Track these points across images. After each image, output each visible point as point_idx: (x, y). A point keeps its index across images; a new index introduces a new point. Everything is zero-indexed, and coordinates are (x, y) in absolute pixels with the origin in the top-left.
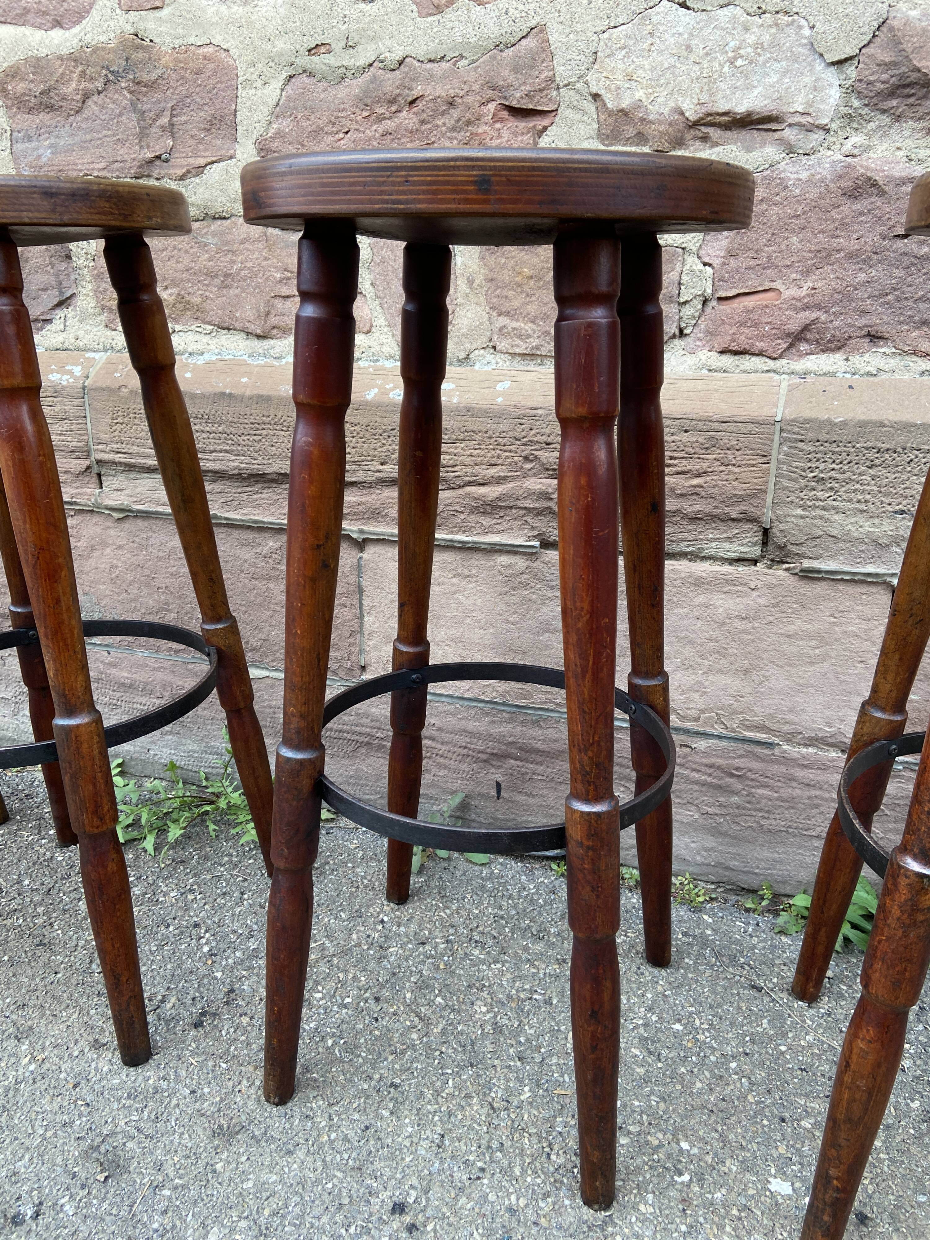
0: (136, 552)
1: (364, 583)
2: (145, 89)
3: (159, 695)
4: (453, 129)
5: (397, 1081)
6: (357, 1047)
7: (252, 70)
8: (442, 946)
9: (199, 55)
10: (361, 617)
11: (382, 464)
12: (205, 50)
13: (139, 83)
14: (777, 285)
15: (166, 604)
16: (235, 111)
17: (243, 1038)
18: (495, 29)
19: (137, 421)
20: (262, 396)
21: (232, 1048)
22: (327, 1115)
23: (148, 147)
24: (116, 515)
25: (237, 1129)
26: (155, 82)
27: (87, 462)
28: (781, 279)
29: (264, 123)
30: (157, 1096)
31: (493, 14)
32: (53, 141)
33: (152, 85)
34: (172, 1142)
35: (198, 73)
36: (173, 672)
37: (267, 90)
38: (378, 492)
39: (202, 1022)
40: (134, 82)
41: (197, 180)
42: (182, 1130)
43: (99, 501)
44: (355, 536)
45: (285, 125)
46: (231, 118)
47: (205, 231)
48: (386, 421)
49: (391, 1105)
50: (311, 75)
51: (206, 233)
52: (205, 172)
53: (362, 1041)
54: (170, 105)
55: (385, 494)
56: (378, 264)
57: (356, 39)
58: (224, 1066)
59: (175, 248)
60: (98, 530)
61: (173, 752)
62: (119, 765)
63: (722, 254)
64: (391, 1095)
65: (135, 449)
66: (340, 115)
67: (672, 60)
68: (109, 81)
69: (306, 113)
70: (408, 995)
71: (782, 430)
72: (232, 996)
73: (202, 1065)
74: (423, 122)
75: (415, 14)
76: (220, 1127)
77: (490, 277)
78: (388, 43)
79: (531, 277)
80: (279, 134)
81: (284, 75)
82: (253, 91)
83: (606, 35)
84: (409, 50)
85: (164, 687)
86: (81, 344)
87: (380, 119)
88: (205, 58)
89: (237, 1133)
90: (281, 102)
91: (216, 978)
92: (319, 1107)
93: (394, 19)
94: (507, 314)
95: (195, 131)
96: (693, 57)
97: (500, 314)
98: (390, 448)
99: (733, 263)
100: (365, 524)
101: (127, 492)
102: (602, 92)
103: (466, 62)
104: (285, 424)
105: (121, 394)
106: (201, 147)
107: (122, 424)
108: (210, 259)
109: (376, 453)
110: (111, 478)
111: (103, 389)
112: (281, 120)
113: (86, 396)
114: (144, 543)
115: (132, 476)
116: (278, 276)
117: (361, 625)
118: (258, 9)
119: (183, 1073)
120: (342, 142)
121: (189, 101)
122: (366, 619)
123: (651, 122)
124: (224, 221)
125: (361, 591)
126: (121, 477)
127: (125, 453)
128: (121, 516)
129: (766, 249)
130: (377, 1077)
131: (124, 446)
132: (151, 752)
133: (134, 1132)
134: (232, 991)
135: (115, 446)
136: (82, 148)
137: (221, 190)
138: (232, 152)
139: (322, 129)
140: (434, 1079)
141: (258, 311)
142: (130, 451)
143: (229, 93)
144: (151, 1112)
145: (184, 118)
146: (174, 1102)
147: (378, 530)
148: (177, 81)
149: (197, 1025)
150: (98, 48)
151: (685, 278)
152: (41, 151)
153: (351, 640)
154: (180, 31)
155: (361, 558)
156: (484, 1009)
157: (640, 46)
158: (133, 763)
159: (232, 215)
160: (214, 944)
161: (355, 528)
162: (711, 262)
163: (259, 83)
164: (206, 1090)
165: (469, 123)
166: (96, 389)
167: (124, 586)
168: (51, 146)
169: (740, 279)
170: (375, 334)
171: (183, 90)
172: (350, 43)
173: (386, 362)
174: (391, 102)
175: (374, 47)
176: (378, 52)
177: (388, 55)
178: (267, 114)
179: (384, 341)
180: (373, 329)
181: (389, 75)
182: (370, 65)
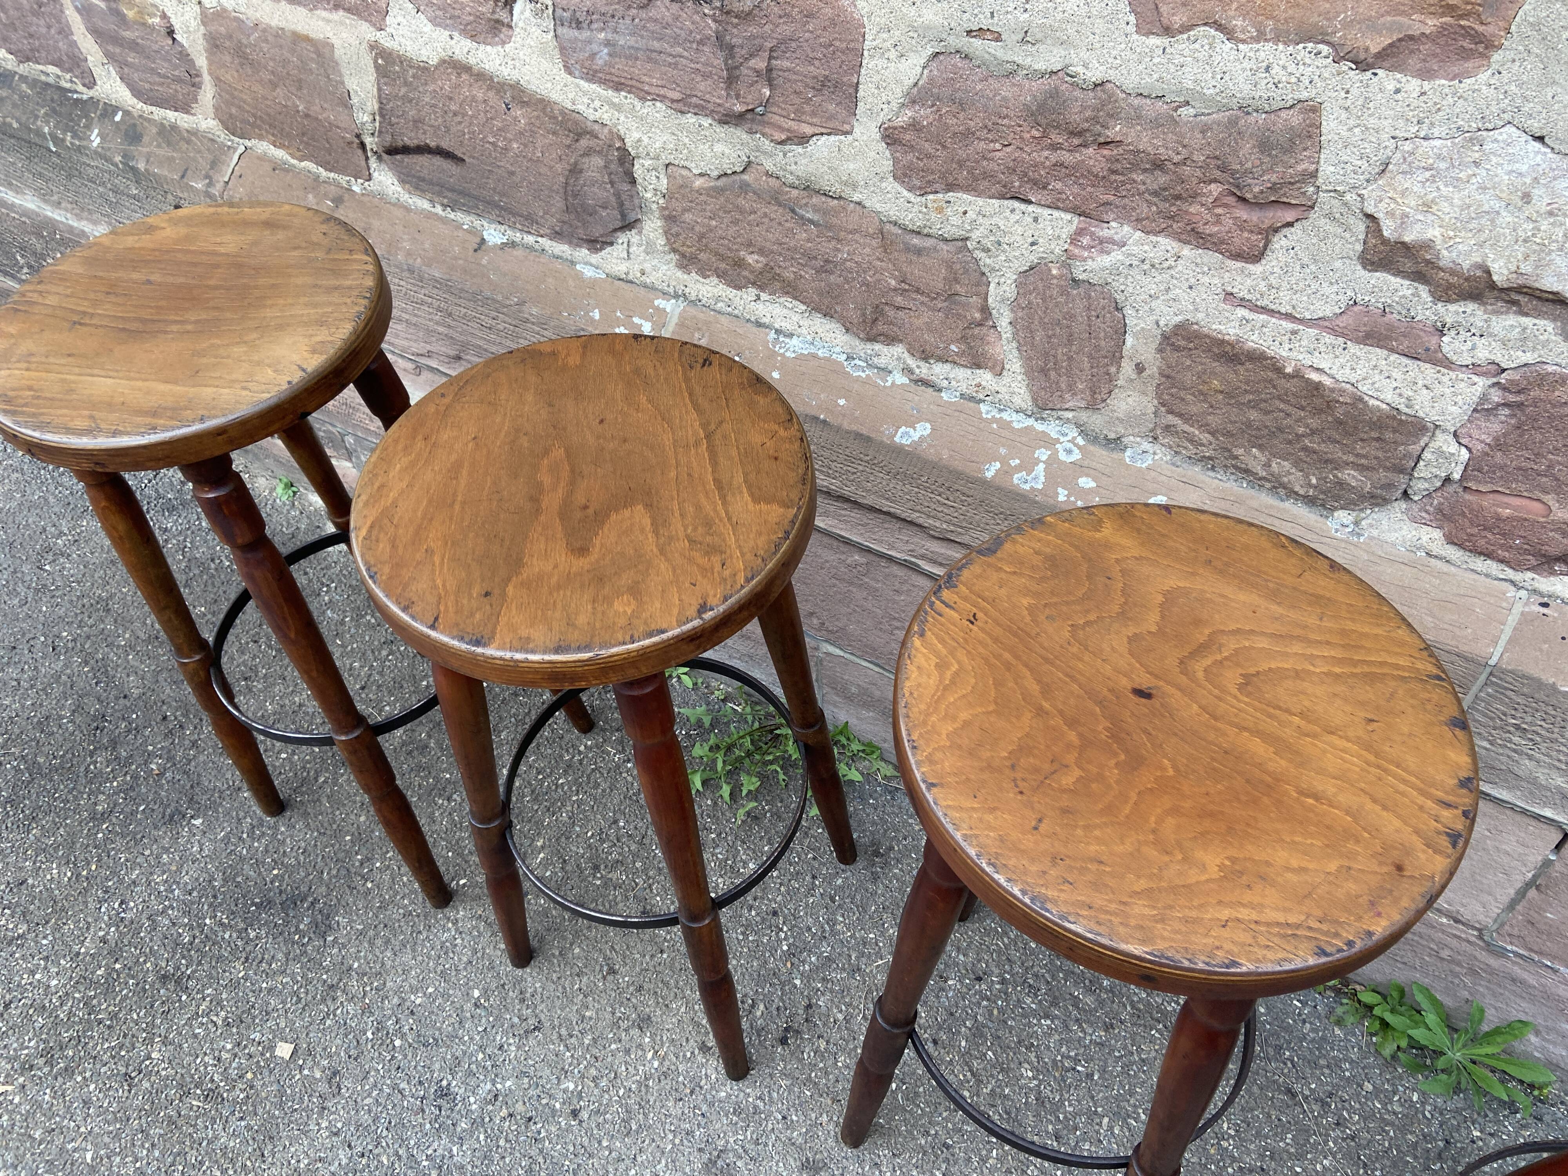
2: (736, 21)
4: (1155, 194)
5: (949, 1142)
6: (917, 1094)
7: (885, 36)
8: (998, 987)
13: (728, 13)
14: (1550, 499)
16: (858, 83)
17: (821, 1065)
18: (1247, 88)
21: (813, 1075)
22: (891, 1166)
23: (738, 96)
25: (821, 1165)
26: (750, 13)
28: (1558, 494)
29: (895, 106)
30: (757, 1117)
31: (1246, 64)
32: (610, 36)
33: (745, 18)
34: (771, 1167)
37: (904, 65)
39: (787, 1038)
40: (721, 10)
41: (799, 149)
42: (777, 1157)
45: (925, 115)
46: (852, 90)
47: (804, 201)
48: (1004, 504)
49: (944, 1166)
50: (967, 58)
51: (806, 205)
52: (811, 142)
53: (921, 1089)
54: (769, 45)
56: (1023, 308)
57: (1039, 36)
58: (808, 1093)
59: (765, 215)
63: (1488, 441)
64: (944, 1155)
66: (1000, 121)
67: (1497, 205)
69: (954, 109)
70: (963, 1044)
71: (1491, 674)
72: (810, 1011)
73: (789, 1089)
74: (1114, 172)
75: (1132, 29)
76: (807, 1159)
77: (1166, 373)
78: (1084, 55)
79: (1222, 392)
80: (914, 126)
81: (930, 51)
82: (884, 63)
83: (1408, 146)
84: (1112, 75)
86: (648, 281)
87: (1055, 147)
89: (821, 1169)
90: (920, 83)
91: (795, 986)
92: (885, 1156)
93: (1100, 25)
94: (1180, 415)
95: (800, 87)
96: (1528, 210)
97: (1170, 412)
99: (1499, 457)
102: (1380, 215)
103: (1192, 111)
106: (807, 108)
108: (808, 240)
112: (917, 107)
119: (775, 1095)
120: (997, 153)
121: (794, 45)
123: (1440, 269)
124: (830, 200)
129: (1550, 456)
130: (933, 1132)
133: (741, 1151)
134: (809, 1006)
136: (650, 60)
137: (829, 168)
138: (847, 127)
139: (973, 134)
140: (981, 1146)
141: (864, 315)
143: (850, 57)
144: (753, 1133)
145: (786, 64)
146: (770, 1126)
148: (780, 17)
149: (783, 1041)
151: (1427, 455)
152: (595, 47)
156: (1030, 1074)
157: (1454, 173)
159: (840, 197)
160: (791, 940)
162: (1470, 446)
163: (893, 54)
164: (794, 1118)
165: (1178, 197)
168: (607, 43)
169: (1502, 477)
170: (1006, 378)
171: (786, 29)
172: (1028, 39)
173: (1015, 416)
174: (1073, 134)
175: (1063, 53)
176: (1067, 61)
177: (1080, 70)
178: (899, 96)
179: (1016, 390)
180: (1005, 373)
181: (1077, 93)
182: (1052, 73)
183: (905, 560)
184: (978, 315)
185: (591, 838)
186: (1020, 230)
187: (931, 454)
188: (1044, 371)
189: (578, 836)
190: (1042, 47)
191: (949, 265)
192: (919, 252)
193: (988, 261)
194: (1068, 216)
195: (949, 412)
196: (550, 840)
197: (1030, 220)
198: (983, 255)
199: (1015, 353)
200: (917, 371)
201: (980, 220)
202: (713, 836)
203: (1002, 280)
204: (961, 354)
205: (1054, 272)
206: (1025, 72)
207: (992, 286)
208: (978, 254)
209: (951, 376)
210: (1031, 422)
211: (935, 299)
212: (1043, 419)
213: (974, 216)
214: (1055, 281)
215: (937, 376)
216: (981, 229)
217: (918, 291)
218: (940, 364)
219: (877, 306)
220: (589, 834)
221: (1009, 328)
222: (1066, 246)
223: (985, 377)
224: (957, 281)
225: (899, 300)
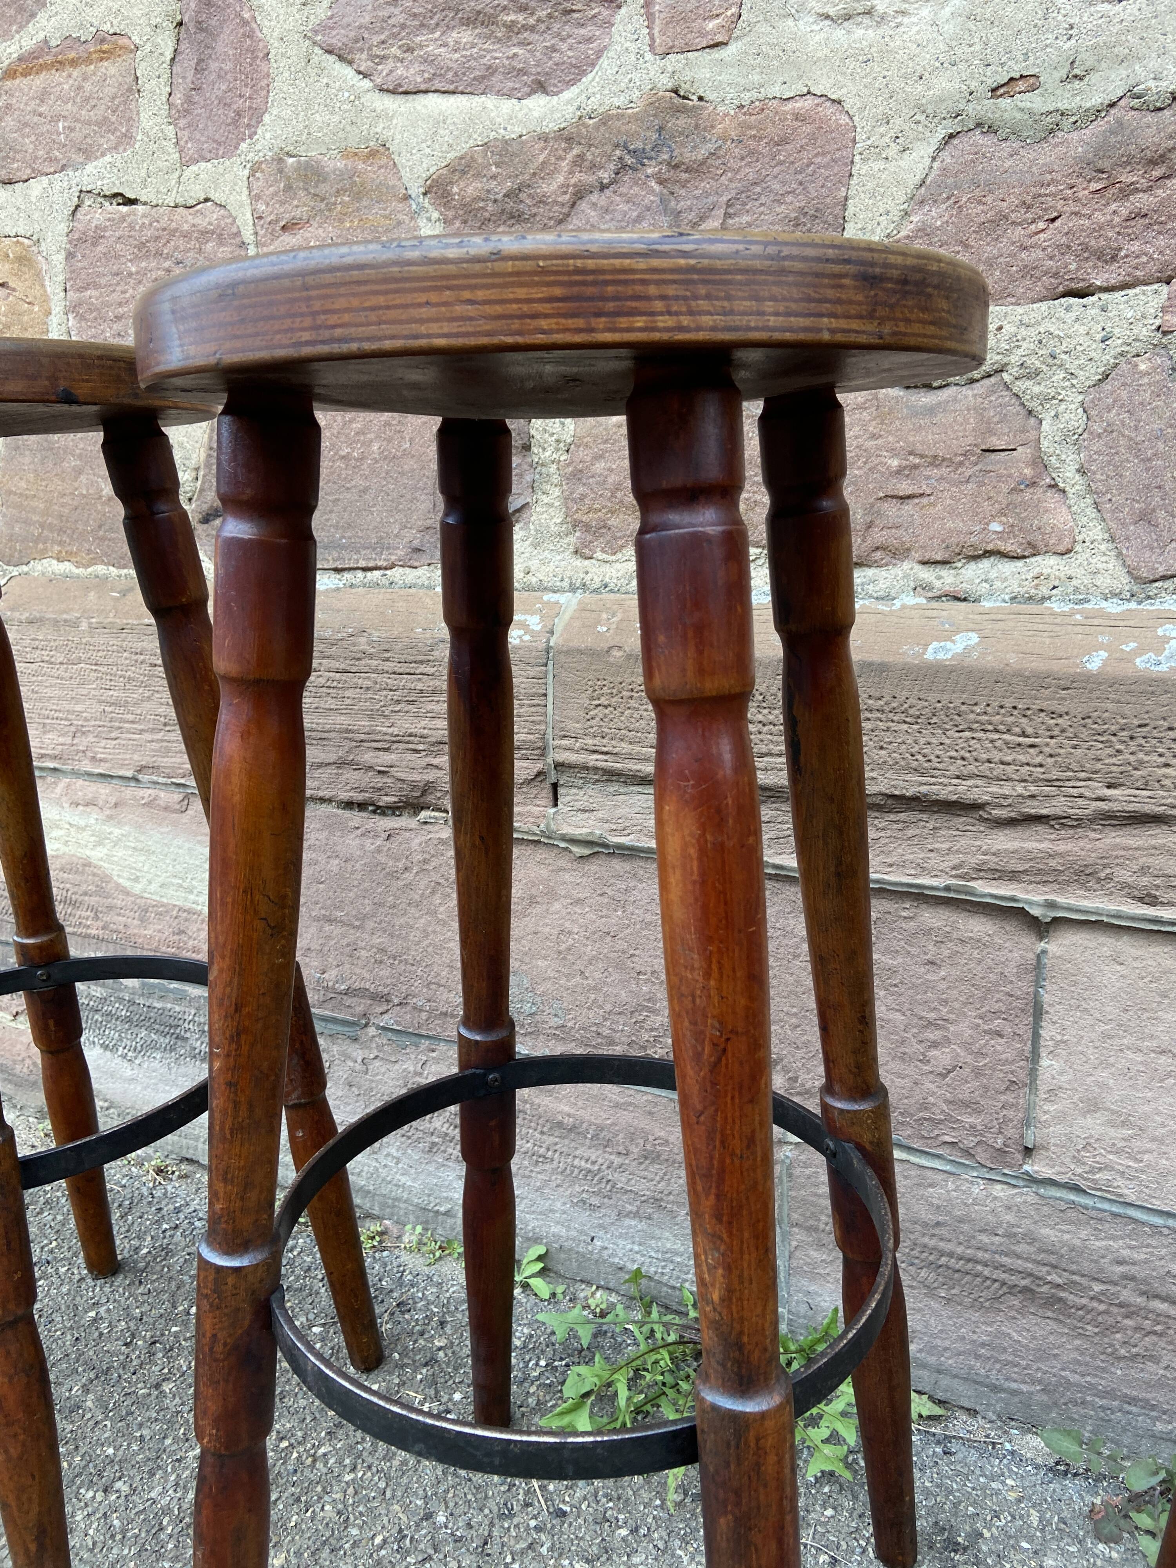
0: (605, 912)
1: (1046, 998)
2: (685, 176)
3: (621, 1149)
7: (882, 129)
9: (785, 113)
10: (1035, 1056)
11: (1109, 787)
12: (799, 104)
13: (676, 167)
15: (649, 1000)
16: (846, 198)
19: (632, 703)
20: (871, 664)
24: (578, 850)
26: (703, 163)
27: (539, 766)
29: (895, 214)
33: (697, 169)
35: (783, 141)
36: (650, 1113)
37: (906, 161)
38: (1093, 835)
40: (669, 164)
43: (553, 827)
44: (1035, 912)
45: (936, 215)
46: (837, 210)
48: (1127, 710)
50: (992, 130)
54: (725, 199)
55: (1108, 841)
56: (1099, 436)
57: (1090, 63)
60: (544, 872)
61: (636, 1248)
62: (540, 1258)
65: (624, 747)
66: (1043, 191)
68: (625, 166)
69: (978, 193)
78: (1154, 64)
80: (923, 231)
81: (941, 133)
82: (882, 164)
85: (632, 1137)
86: (534, 580)
87: (1127, 192)
88: (797, 117)
90: (929, 179)
98: (1132, 758)
100: (1061, 891)
101: (600, 815)
104: (911, 711)
105: (611, 659)
107: (606, 707)
109: (1099, 766)
110: (575, 791)
111: (580, 652)
112: (927, 208)
113: (550, 664)
114: (622, 897)
115: (611, 789)
116: (895, 463)
117: (1033, 1073)
118: (902, 29)
120: (1042, 235)
121: (758, 189)
122: (1045, 1062)
125: (1038, 1012)
126: (592, 791)
127: (606, 753)
128: (587, 852)
131: (605, 741)
132: (598, 1243)
135: (590, 741)
139: (1006, 217)
142: (616, 750)
143: (836, 168)
145: (746, 219)
147: (1086, 904)
148: (742, 159)
150: (610, 118)
153: (1009, 1098)
154: (756, 78)
155: (1044, 952)
158: (563, 1256)
161: (1039, 899)
163: (894, 148)
166: (567, 652)
167: (580, 965)
170: (1082, 555)
171: (750, 173)
172: (1077, 71)
173: (1104, 604)
174: (1153, 162)
175: (1124, 74)
176: (1132, 81)
177: (1152, 84)
178: (903, 200)
179: (1100, 566)
180: (1078, 548)
181: (1150, 118)
182: (1112, 105)
183: (947, 888)
184: (1028, 471)
185: (381, 1548)
186: (1082, 330)
187: (990, 661)
188: (1145, 517)
189: (355, 1545)
190: (1094, 78)
191: (980, 411)
192: (931, 411)
193: (1036, 389)
194: (1156, 286)
195: (999, 617)
196: (298, 1554)
197: (1095, 311)
198: (1029, 383)
199: (1091, 512)
200: (938, 584)
201: (1023, 332)
202: (624, 1532)
203: (1063, 407)
204: (1010, 532)
205: (1142, 367)
206: (1074, 119)
207: (1045, 426)
208: (1020, 386)
209: (993, 574)
210: (1133, 605)
211: (961, 464)
212: (1149, 597)
213: (1013, 329)
214: (1146, 380)
215: (971, 581)
216: (1025, 345)
217: (935, 461)
218: (972, 565)
219: (872, 506)
220: (378, 1540)
221: (1077, 477)
222: (1158, 322)
223: (1047, 564)
224: (991, 432)
225: (905, 487)
